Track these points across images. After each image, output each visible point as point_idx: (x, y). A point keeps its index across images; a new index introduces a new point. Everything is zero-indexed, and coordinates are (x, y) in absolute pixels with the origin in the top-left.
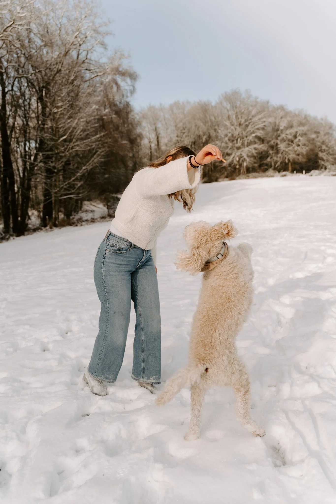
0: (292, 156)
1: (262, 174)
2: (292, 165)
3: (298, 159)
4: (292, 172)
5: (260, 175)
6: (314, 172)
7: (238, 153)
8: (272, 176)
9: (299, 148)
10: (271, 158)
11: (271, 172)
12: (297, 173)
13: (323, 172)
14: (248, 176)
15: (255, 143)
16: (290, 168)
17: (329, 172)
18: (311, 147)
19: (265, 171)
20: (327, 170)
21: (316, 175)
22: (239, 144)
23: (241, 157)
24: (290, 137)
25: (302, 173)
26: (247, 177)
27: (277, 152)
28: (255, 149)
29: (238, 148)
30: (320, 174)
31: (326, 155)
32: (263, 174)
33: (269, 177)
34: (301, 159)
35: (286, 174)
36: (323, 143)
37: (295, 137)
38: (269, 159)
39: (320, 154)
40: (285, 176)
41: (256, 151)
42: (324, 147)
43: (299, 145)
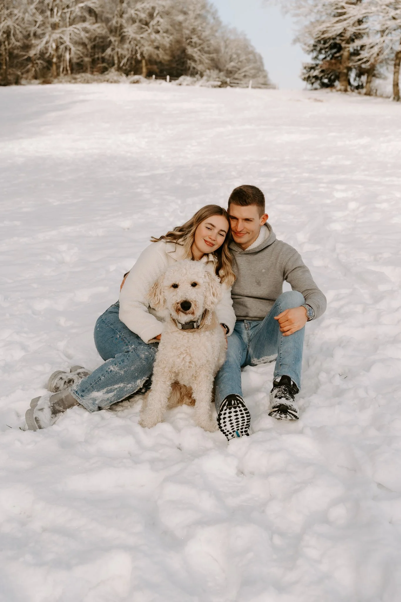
0: (147, 49)
1: (97, 76)
2: (146, 65)
3: (158, 55)
4: (149, 75)
5: (96, 77)
6: (185, 79)
7: (56, 35)
8: (116, 82)
9: (158, 36)
10: (113, 49)
11: (113, 74)
12: (156, 78)
13: (198, 80)
14: (75, 79)
15: (84, 20)
16: (144, 70)
17: (208, 81)
18: (177, 36)
19: (104, 71)
20: (205, 78)
21: (187, 85)
22: (56, 19)
23: (60, 43)
24: (143, 16)
25: (165, 79)
26: (73, 81)
27: (123, 39)
28: (86, 31)
29: (55, 26)
30: (193, 83)
31: (199, 53)
32: (101, 77)
33: (111, 82)
34: (163, 56)
35: (140, 79)
36: (194, 31)
37: (151, 16)
38: (109, 51)
39: (190, 51)
40: (137, 82)
41: (87, 35)
42: (195, 39)
43: (158, 32)
